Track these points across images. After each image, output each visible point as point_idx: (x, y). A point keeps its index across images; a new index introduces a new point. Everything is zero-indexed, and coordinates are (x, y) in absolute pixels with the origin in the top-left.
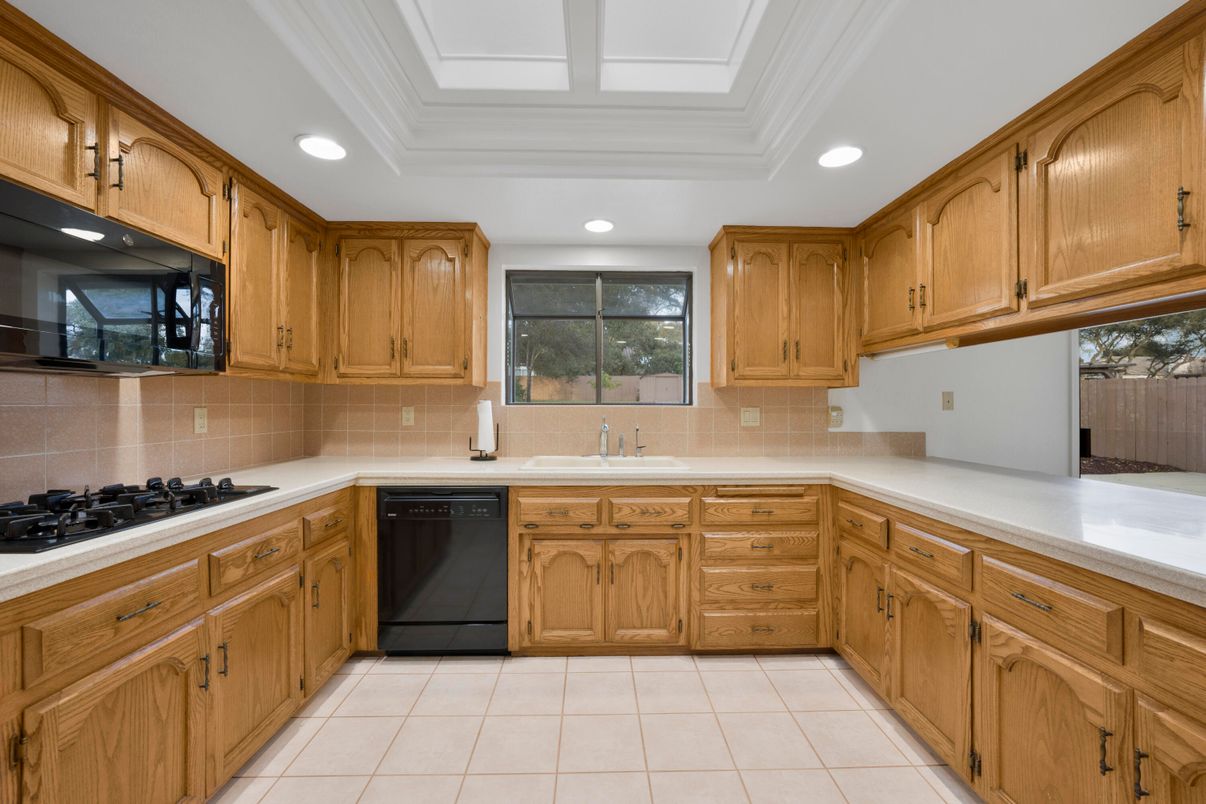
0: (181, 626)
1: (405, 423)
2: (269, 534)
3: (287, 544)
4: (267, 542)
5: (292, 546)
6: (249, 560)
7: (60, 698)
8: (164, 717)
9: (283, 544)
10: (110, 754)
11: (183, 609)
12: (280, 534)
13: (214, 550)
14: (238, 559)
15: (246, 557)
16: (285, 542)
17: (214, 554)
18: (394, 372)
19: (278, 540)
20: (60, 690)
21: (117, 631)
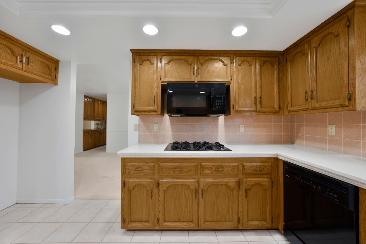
0: (192, 179)
1: (330, 134)
2: (223, 164)
3: (231, 170)
4: (222, 167)
5: (233, 171)
6: (214, 169)
7: (164, 180)
8: (187, 198)
9: (229, 169)
10: (174, 198)
11: (191, 174)
12: (228, 165)
13: (202, 162)
14: (210, 168)
15: (212, 168)
16: (231, 169)
17: (202, 164)
18: (307, 107)
19: (226, 167)
20: (164, 178)
21: (174, 172)
